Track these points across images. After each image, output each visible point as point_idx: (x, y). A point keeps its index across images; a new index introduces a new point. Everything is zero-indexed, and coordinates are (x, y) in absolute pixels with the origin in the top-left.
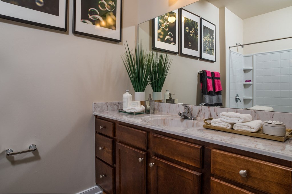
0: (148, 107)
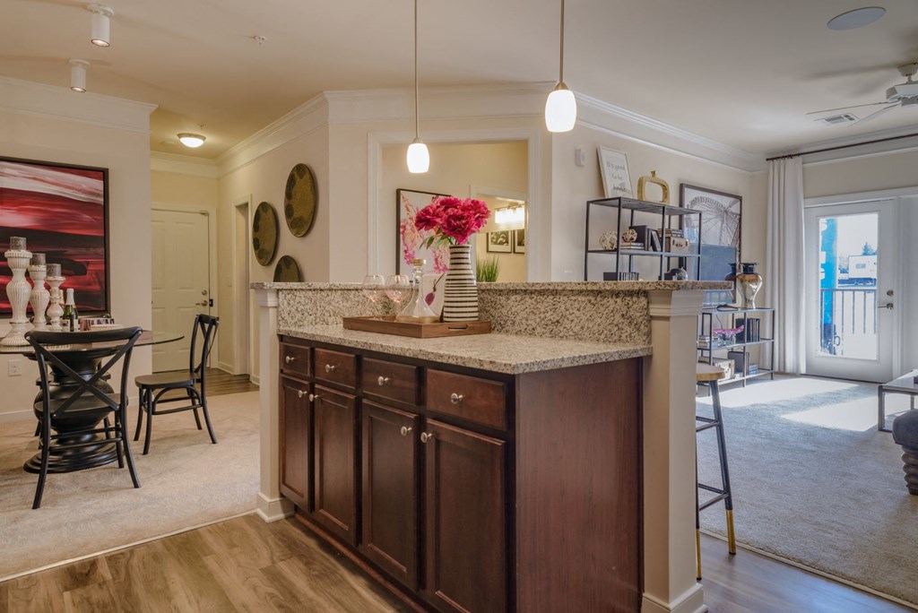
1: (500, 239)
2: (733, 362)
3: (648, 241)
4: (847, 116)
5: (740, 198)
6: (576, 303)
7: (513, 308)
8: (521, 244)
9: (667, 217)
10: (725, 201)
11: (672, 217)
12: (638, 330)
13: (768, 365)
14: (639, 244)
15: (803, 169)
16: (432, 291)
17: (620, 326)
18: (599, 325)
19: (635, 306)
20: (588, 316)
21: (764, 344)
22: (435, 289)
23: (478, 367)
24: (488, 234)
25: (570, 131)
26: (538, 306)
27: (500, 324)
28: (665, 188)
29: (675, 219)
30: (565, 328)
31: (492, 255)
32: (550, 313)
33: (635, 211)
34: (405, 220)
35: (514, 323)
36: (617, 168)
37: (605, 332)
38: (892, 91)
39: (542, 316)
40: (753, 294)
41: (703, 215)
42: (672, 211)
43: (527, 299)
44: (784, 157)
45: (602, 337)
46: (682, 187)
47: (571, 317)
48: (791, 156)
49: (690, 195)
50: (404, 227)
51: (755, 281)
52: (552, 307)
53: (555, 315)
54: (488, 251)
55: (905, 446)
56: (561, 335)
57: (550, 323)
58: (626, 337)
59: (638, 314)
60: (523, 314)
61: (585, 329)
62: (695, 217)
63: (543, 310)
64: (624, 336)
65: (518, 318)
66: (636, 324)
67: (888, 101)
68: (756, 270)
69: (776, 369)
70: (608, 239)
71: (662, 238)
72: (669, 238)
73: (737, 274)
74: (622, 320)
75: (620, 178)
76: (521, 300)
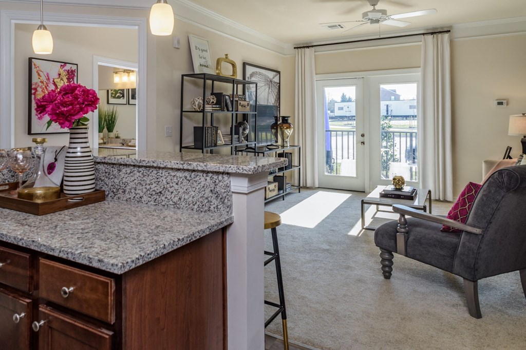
0: (105, 141)
1: (118, 94)
2: (277, 184)
3: (223, 104)
4: (339, 25)
5: (279, 72)
6: (175, 178)
7: (124, 179)
8: (134, 97)
9: (235, 85)
10: (271, 75)
11: (239, 85)
12: (223, 203)
13: (296, 184)
14: (218, 106)
15: (315, 55)
16: (53, 161)
17: (209, 199)
18: (193, 197)
19: (221, 184)
20: (185, 189)
21: (294, 170)
22: (56, 160)
23: (88, 264)
24: (108, 91)
25: (170, 35)
26: (145, 178)
27: (113, 191)
28: (234, 65)
29: (240, 87)
30: (166, 198)
31: (112, 106)
32: (154, 185)
33: (215, 82)
34: (36, 83)
35: (124, 192)
36: (203, 51)
37: (198, 203)
38: (365, 14)
39: (148, 187)
40: (288, 137)
41: (258, 85)
42: (238, 82)
43: (135, 172)
44: (304, 47)
45: (196, 207)
46: (244, 64)
47: (171, 190)
48: (308, 47)
49: (250, 70)
50: (35, 89)
51: (289, 127)
52: (156, 180)
53: (158, 187)
54: (108, 103)
55: (381, 248)
56: (163, 203)
57: (154, 193)
58: (214, 208)
59: (223, 191)
60: (132, 185)
61: (182, 200)
62: (253, 87)
63: (148, 182)
64: (212, 207)
65: (128, 187)
66: (221, 199)
67: (363, 20)
68: (290, 121)
69: (301, 185)
70: (197, 103)
71: (233, 101)
72: (237, 101)
73: (279, 123)
74: (211, 194)
75: (205, 58)
76: (131, 172)
